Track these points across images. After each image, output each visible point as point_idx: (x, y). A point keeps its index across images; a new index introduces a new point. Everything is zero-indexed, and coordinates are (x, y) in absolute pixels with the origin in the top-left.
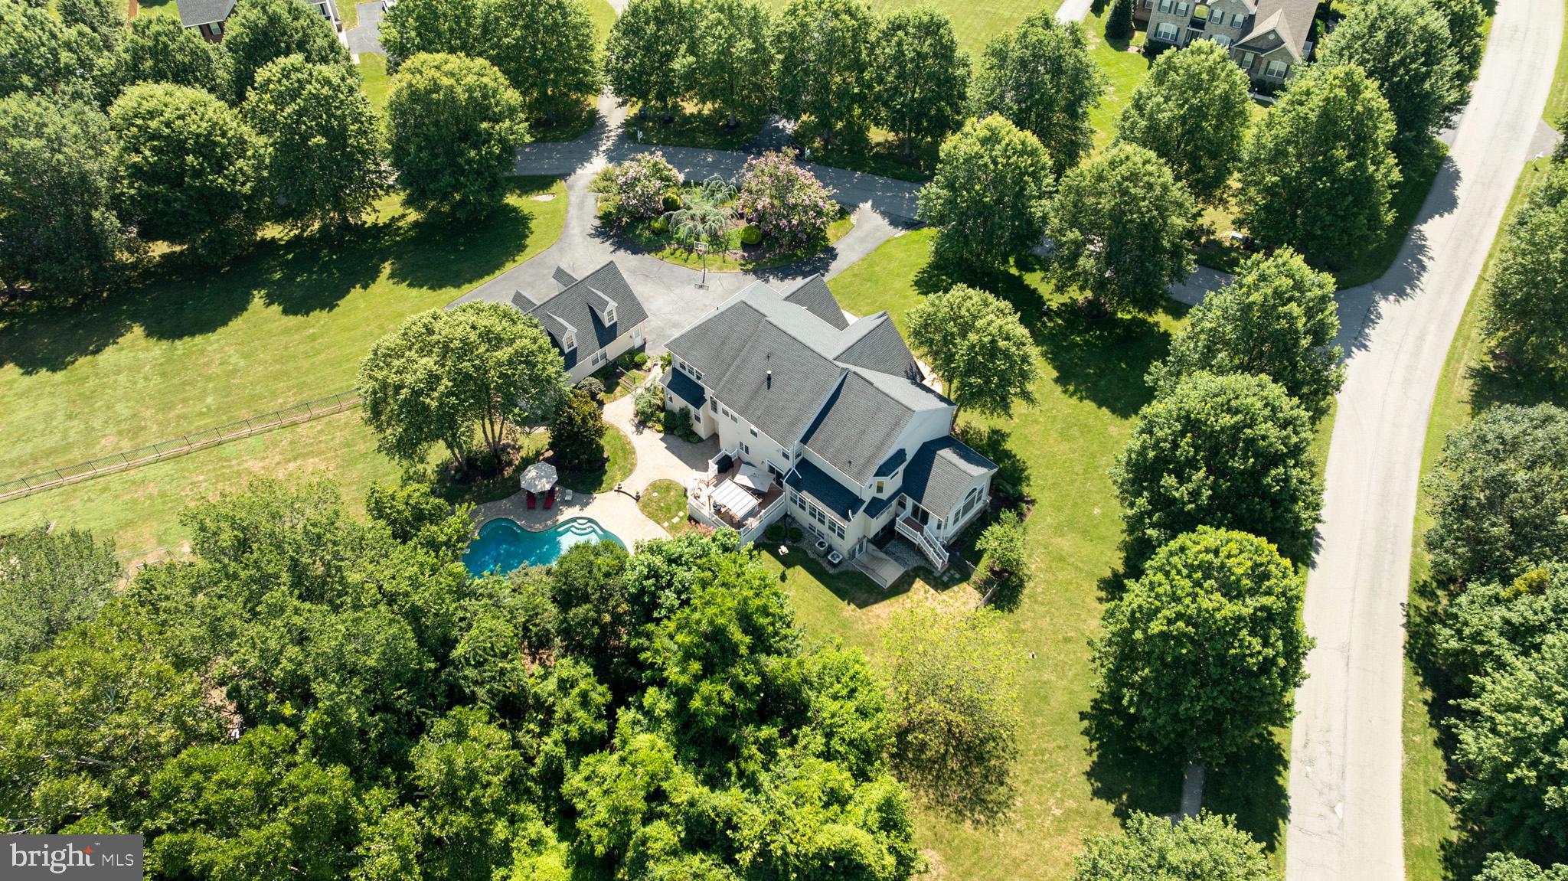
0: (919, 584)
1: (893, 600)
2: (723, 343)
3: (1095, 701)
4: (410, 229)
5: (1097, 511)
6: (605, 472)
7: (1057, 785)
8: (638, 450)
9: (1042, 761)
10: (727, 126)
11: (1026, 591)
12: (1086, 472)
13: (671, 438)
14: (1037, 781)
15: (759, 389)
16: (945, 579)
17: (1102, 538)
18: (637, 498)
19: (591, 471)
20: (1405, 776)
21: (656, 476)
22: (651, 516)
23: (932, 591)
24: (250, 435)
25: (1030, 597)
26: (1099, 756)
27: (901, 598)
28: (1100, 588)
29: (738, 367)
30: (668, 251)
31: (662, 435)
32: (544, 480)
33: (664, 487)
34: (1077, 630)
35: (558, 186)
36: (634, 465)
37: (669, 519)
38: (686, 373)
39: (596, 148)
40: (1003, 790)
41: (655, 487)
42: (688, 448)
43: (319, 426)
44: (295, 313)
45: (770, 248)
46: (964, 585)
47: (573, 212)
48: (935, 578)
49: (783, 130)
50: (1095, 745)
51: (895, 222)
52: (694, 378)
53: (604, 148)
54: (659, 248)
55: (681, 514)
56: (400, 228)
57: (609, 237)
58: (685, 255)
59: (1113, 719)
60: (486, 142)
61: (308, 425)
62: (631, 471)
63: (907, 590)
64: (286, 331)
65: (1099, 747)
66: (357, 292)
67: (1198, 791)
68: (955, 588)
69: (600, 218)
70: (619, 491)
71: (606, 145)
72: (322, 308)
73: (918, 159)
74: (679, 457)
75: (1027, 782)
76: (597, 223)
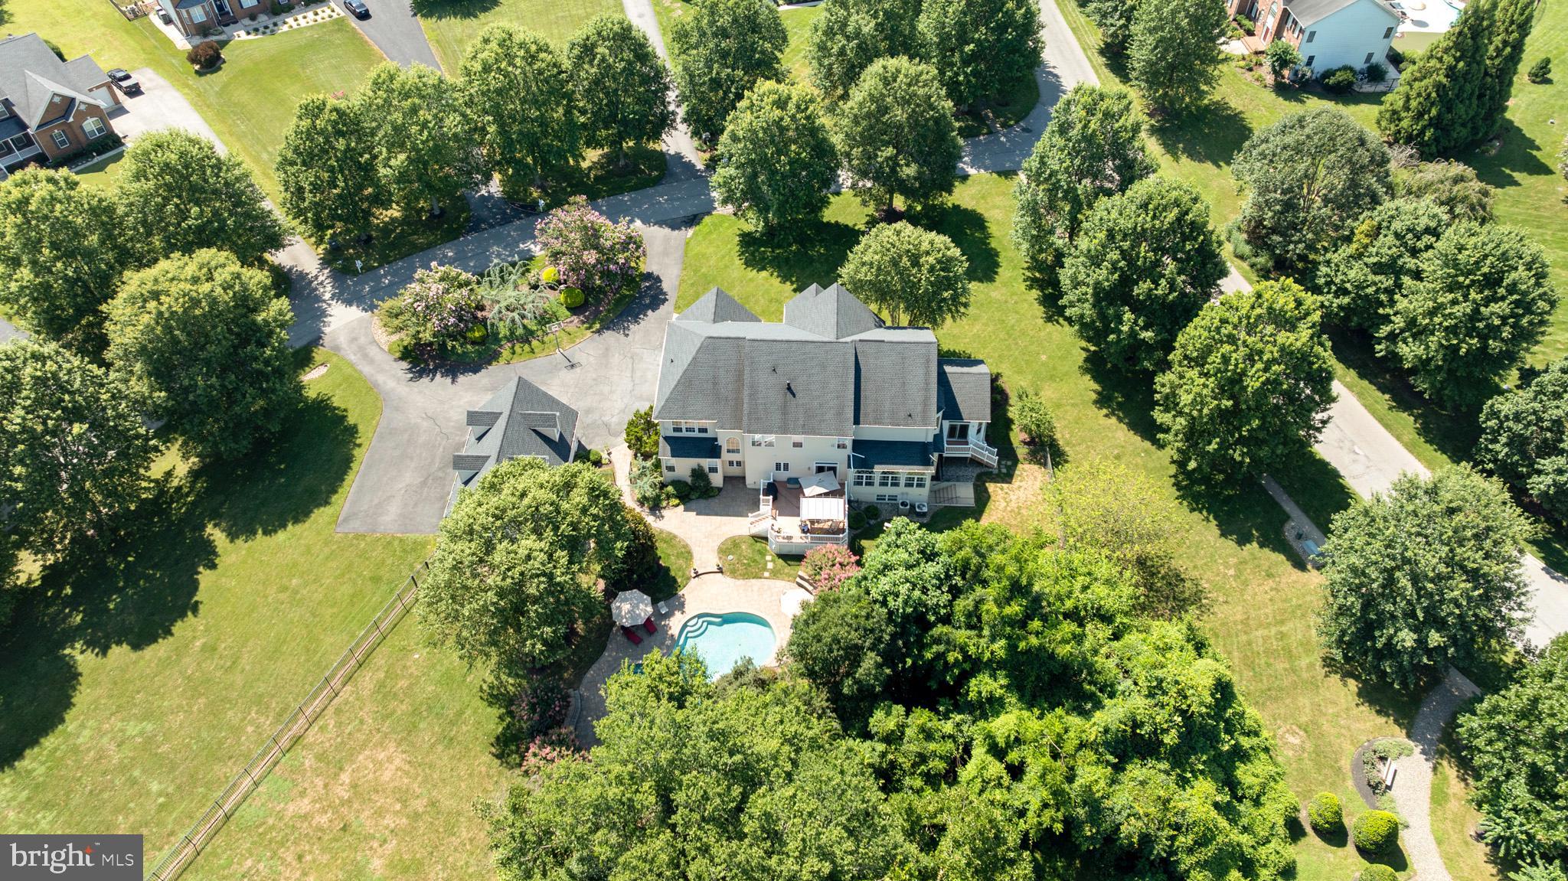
0: (991, 487)
1: (987, 510)
2: (715, 384)
3: (1174, 485)
4: (193, 483)
5: (1044, 358)
6: (668, 569)
7: (1212, 556)
8: (675, 532)
9: (1189, 547)
10: (432, 216)
11: (1061, 443)
12: (1010, 336)
13: (693, 504)
14: (1200, 563)
15: (785, 402)
16: (1004, 471)
17: (1066, 374)
18: (720, 571)
19: (654, 576)
20: (1366, 407)
21: (716, 543)
22: (746, 576)
23: (1005, 486)
24: (256, 784)
25: (1068, 444)
26: (1215, 518)
27: (991, 505)
28: (1100, 408)
29: (750, 395)
30: (506, 353)
31: (682, 507)
32: (641, 606)
33: (730, 547)
34: (1117, 447)
35: (318, 354)
36: (686, 546)
37: (765, 569)
38: (684, 434)
39: (318, 299)
40: (1188, 584)
41: (723, 551)
42: (714, 503)
43: (330, 720)
44: (153, 640)
45: (599, 302)
46: (1020, 466)
47: (366, 369)
48: (998, 475)
49: (491, 196)
50: (1205, 513)
51: (675, 226)
52: (696, 434)
53: (327, 296)
54: (495, 356)
55: (768, 558)
56: (179, 489)
57: (434, 372)
58: (527, 347)
59: (1197, 488)
60: (271, 333)
61: (315, 728)
62: (689, 553)
63: (989, 497)
64: (165, 664)
65: (1209, 513)
66: (206, 577)
67: (1285, 497)
68: (1017, 472)
69: (402, 358)
70: (697, 575)
71: (327, 291)
72: (182, 615)
73: (636, 165)
74: (717, 514)
75: (1195, 567)
76: (405, 365)
